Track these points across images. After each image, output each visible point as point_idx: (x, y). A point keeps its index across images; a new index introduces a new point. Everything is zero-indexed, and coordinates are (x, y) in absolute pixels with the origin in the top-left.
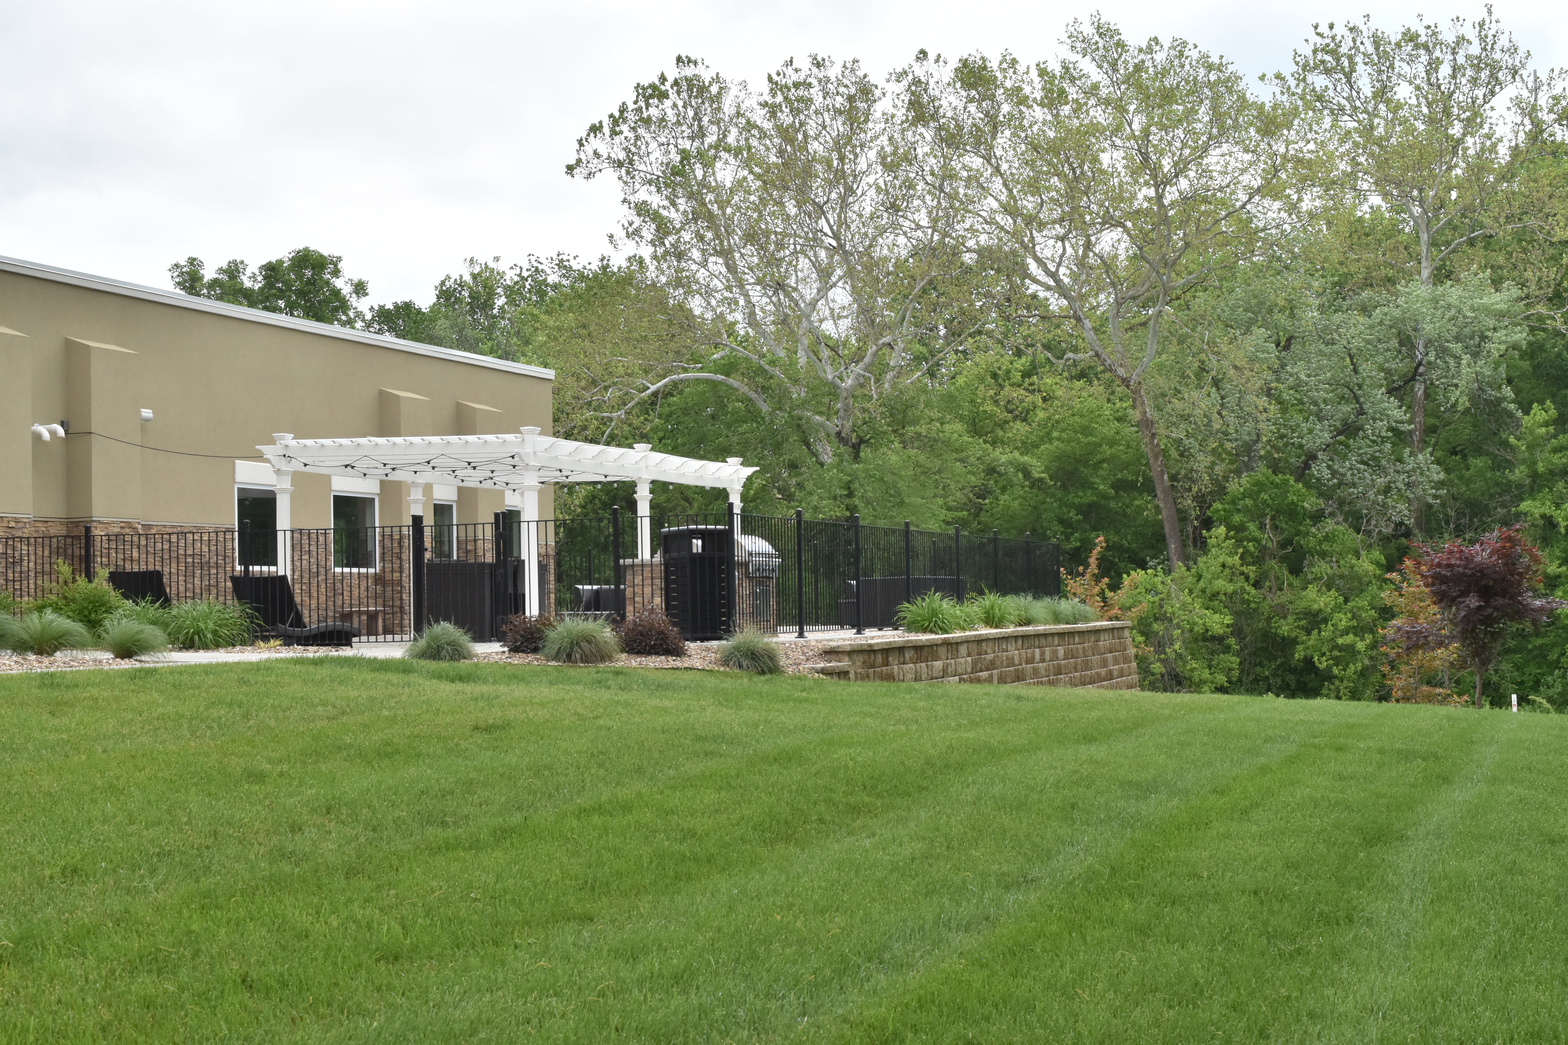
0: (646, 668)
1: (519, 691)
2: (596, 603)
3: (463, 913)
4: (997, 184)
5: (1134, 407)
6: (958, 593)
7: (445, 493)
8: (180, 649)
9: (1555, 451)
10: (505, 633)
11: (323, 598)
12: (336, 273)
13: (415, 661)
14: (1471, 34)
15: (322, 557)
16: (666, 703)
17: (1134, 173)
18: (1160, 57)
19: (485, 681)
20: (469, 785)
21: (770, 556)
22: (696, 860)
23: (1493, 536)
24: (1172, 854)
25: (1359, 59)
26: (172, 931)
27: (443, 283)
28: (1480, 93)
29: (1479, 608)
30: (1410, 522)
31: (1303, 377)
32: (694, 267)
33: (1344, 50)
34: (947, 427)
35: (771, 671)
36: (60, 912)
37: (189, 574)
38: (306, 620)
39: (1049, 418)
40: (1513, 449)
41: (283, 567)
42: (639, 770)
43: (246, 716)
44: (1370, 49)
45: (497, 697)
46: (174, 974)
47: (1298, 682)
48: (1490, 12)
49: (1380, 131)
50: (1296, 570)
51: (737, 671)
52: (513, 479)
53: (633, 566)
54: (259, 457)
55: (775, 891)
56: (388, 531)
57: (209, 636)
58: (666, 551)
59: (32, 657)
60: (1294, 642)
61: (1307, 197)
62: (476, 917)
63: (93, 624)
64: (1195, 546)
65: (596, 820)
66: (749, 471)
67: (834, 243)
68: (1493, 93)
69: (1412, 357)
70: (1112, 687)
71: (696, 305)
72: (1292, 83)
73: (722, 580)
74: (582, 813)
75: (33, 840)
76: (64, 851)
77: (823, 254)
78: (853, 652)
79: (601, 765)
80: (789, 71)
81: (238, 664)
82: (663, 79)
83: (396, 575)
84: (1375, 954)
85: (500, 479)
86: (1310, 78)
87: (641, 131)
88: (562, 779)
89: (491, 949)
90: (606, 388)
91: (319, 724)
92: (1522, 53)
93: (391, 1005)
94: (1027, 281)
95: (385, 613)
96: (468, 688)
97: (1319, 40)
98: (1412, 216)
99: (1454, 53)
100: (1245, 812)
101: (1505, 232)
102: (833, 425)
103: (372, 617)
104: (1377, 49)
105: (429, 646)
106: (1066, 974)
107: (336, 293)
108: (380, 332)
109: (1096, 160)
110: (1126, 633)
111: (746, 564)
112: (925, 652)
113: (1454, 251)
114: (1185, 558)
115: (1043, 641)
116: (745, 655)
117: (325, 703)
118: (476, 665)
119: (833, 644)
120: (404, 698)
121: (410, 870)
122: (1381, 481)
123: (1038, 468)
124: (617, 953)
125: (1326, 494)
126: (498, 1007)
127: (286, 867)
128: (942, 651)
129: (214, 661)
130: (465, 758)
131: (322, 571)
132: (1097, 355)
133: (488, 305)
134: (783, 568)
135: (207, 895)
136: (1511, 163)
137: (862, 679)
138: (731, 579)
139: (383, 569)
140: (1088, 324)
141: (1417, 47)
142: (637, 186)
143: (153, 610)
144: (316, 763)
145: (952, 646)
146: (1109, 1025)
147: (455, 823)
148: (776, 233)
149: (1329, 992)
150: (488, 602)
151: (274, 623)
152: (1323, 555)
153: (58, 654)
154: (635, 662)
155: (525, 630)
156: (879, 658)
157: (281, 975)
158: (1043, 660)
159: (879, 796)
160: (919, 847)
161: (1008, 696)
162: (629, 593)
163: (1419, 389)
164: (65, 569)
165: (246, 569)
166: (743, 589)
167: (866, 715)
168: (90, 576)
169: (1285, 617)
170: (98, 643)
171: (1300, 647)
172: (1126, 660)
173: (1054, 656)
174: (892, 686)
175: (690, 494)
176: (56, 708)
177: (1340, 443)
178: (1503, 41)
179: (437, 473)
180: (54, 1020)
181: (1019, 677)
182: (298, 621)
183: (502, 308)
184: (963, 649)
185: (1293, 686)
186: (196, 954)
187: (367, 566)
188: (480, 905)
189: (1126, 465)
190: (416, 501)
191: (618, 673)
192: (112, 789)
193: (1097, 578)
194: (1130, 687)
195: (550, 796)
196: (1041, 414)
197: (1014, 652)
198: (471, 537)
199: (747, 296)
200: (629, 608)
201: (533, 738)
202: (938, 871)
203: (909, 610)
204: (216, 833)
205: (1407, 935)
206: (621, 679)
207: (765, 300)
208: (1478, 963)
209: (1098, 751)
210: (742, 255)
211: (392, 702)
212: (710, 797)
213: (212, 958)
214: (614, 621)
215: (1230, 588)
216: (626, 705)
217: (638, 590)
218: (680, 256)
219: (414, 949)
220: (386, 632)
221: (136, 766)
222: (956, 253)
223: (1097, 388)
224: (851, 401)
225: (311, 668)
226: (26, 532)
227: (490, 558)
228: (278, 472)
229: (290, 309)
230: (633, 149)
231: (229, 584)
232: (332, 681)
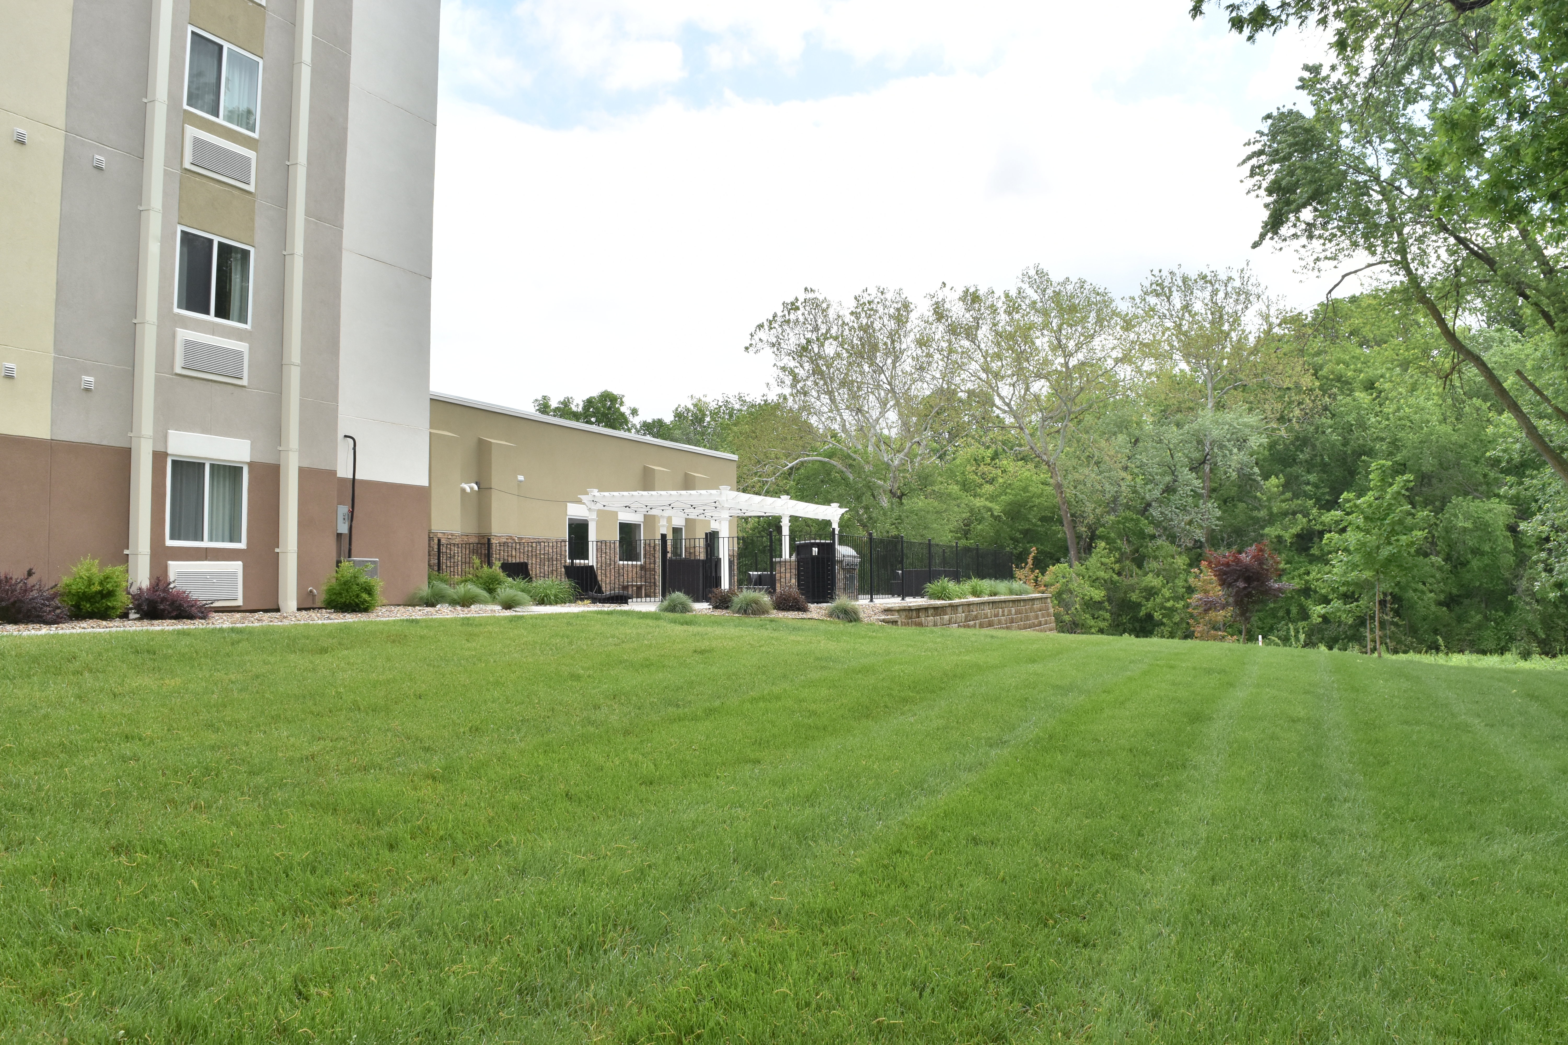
0: (787, 618)
1: (719, 631)
2: (760, 581)
3: (688, 758)
4: (978, 356)
5: (1051, 477)
6: (957, 577)
7: (679, 521)
8: (537, 605)
9: (1283, 501)
10: (710, 598)
11: (613, 578)
12: (622, 404)
13: (662, 613)
14: (1235, 275)
15: (612, 556)
16: (799, 638)
17: (1054, 349)
18: (1070, 288)
19: (700, 625)
20: (691, 684)
21: (854, 557)
22: (817, 728)
23: (1252, 549)
24: (1083, 728)
25: (1174, 289)
26: (528, 765)
27: (677, 409)
28: (1240, 307)
29: (1245, 588)
30: (1203, 540)
31: (1144, 460)
32: (813, 400)
33: (1166, 284)
34: (951, 487)
35: (855, 621)
36: (468, 753)
37: (542, 564)
38: (604, 589)
39: (1005, 483)
40: (1260, 500)
41: (592, 560)
42: (785, 676)
43: (571, 643)
44: (1181, 284)
45: (706, 634)
46: (529, 790)
47: (1141, 626)
48: (1248, 264)
49: (1185, 328)
50: (1140, 566)
51: (837, 620)
52: (715, 514)
53: (780, 562)
54: (580, 502)
55: (862, 747)
56: (648, 542)
57: (552, 598)
58: (798, 554)
59: (459, 608)
60: (1139, 605)
61: (1146, 363)
62: (695, 760)
63: (491, 591)
64: (1085, 553)
65: (761, 705)
66: (844, 510)
67: (889, 387)
68: (1247, 308)
69: (1204, 450)
70: (1041, 631)
71: (813, 420)
72: (1138, 301)
73: (829, 570)
74: (753, 700)
75: (455, 711)
76: (471, 718)
77: (882, 393)
78: (900, 611)
79: (764, 674)
80: (865, 295)
81: (567, 613)
82: (797, 299)
83: (652, 565)
84: (1200, 787)
85: (708, 514)
86: (1148, 298)
87: (785, 327)
88: (742, 681)
89: (704, 779)
90: (765, 465)
91: (610, 648)
92: (1263, 286)
93: (648, 811)
94: (995, 408)
95: (646, 586)
96: (691, 629)
97: (1153, 278)
98: (1203, 374)
99: (1226, 286)
100: (1122, 703)
101: (1252, 382)
102: (888, 485)
103: (639, 588)
104: (1184, 283)
105: (669, 605)
106: (1027, 798)
107: (623, 414)
108: (645, 434)
109: (1033, 343)
110: (1049, 600)
111: (842, 561)
112: (939, 611)
113: (1225, 393)
114: (1079, 559)
115: (1003, 605)
116: (841, 611)
117: (613, 636)
118: (695, 616)
119: (889, 606)
120: (656, 634)
121: (659, 732)
122: (1187, 518)
123: (997, 509)
124: (773, 782)
125: (1157, 524)
126: (709, 812)
127: (591, 729)
128: (949, 610)
129: (554, 612)
130: (689, 668)
131: (613, 563)
132: (1032, 448)
133: (701, 421)
134: (862, 563)
135: (548, 745)
136: (1256, 346)
137: (905, 625)
138: (833, 569)
139: (645, 562)
140: (1027, 431)
141: (1206, 282)
142: (783, 357)
143: (523, 584)
144: (608, 669)
145: (954, 607)
146: (1053, 828)
147: (684, 705)
148: (857, 382)
149: (1176, 809)
150: (701, 581)
151: (587, 591)
152: (1156, 558)
153: (472, 606)
154: (781, 615)
155: (721, 596)
156: (914, 613)
157: (588, 792)
158: (1003, 615)
159: (918, 692)
160: (941, 722)
161: (986, 636)
162: (778, 576)
163: (1207, 468)
164: (477, 561)
165: (572, 562)
166: (840, 575)
167: (908, 646)
168: (490, 564)
169: (1134, 591)
170: (494, 601)
171: (1143, 608)
172: (1049, 615)
173: (1010, 613)
174: (922, 629)
175: (810, 522)
176: (470, 637)
177: (1165, 497)
178: (1253, 280)
179: (674, 511)
180: (463, 816)
181: (990, 625)
182: (600, 591)
183: (709, 422)
184: (960, 609)
185: (1138, 629)
186: (541, 779)
187: (637, 560)
188: (698, 753)
189: (1046, 509)
190: (663, 526)
191: (772, 621)
192: (497, 683)
193: (1032, 571)
194: (1051, 630)
195: (736, 691)
196: (1001, 480)
197: (988, 611)
198: (692, 545)
199: (841, 415)
200: (778, 585)
201: (726, 658)
202: (952, 736)
203: (931, 587)
204: (553, 710)
205: (1217, 775)
206: (773, 625)
207: (851, 418)
208: (1258, 792)
209: (1038, 667)
210: (839, 394)
211: (650, 637)
212: (824, 692)
213: (550, 781)
214: (770, 593)
215: (1107, 577)
216: (777, 639)
217: (783, 575)
218: (805, 394)
219: (661, 778)
220: (646, 596)
221: (511, 671)
222: (954, 392)
223: (1031, 466)
224: (897, 473)
225: (606, 616)
226: (457, 541)
227: (702, 557)
228: (590, 509)
229: (598, 422)
230: (781, 337)
231: (563, 570)
232: (618, 624)
